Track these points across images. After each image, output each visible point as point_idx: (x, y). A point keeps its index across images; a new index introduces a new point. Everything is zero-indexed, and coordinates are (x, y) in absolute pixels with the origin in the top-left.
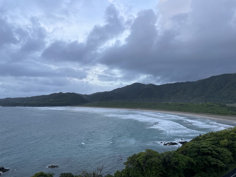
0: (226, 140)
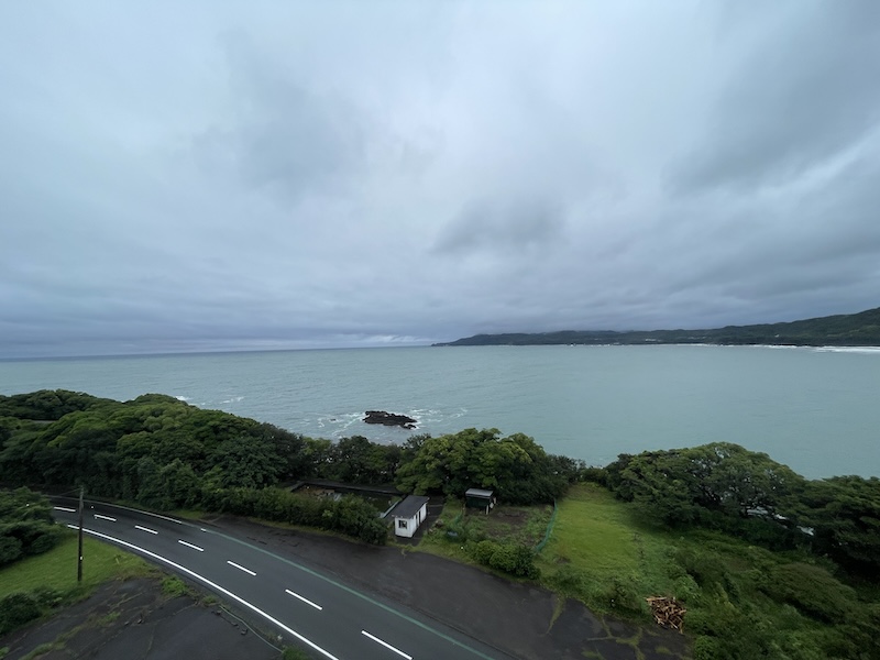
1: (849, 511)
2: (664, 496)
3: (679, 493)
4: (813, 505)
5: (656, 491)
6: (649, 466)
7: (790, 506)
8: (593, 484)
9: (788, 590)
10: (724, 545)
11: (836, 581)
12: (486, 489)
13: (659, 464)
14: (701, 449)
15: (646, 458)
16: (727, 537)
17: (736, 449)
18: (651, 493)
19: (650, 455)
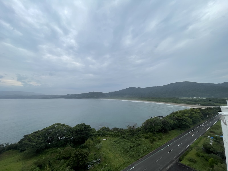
0: (187, 114)
1: (77, 132)
2: (37, 144)
3: (41, 142)
4: (71, 133)
5: (34, 144)
6: (34, 136)
7: (67, 135)
8: (11, 151)
9: (63, 155)
10: (52, 151)
11: (72, 148)
13: (37, 135)
14: (50, 127)
15: (33, 134)
16: (53, 149)
17: (59, 124)
18: (32, 145)
19: (35, 133)
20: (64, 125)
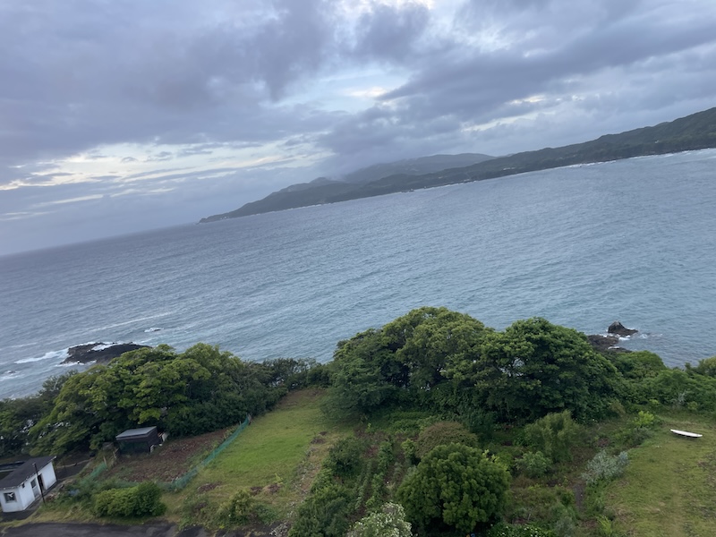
12: (144, 425)
19: (359, 336)
20: (451, 317)
